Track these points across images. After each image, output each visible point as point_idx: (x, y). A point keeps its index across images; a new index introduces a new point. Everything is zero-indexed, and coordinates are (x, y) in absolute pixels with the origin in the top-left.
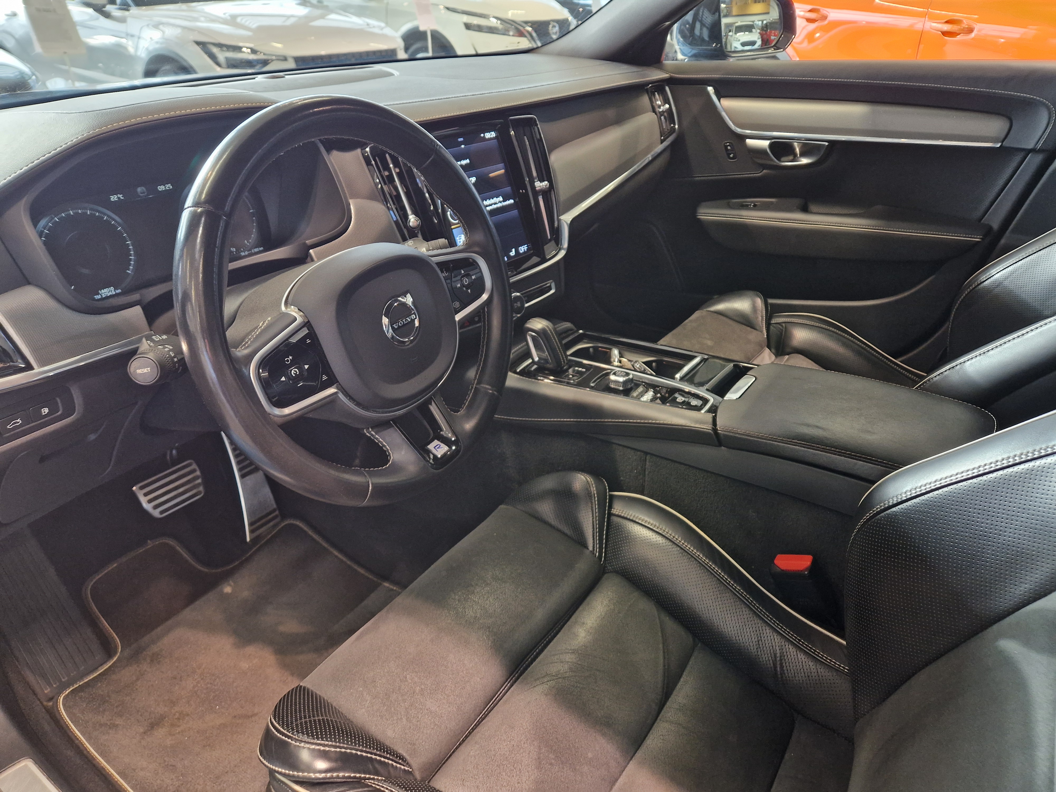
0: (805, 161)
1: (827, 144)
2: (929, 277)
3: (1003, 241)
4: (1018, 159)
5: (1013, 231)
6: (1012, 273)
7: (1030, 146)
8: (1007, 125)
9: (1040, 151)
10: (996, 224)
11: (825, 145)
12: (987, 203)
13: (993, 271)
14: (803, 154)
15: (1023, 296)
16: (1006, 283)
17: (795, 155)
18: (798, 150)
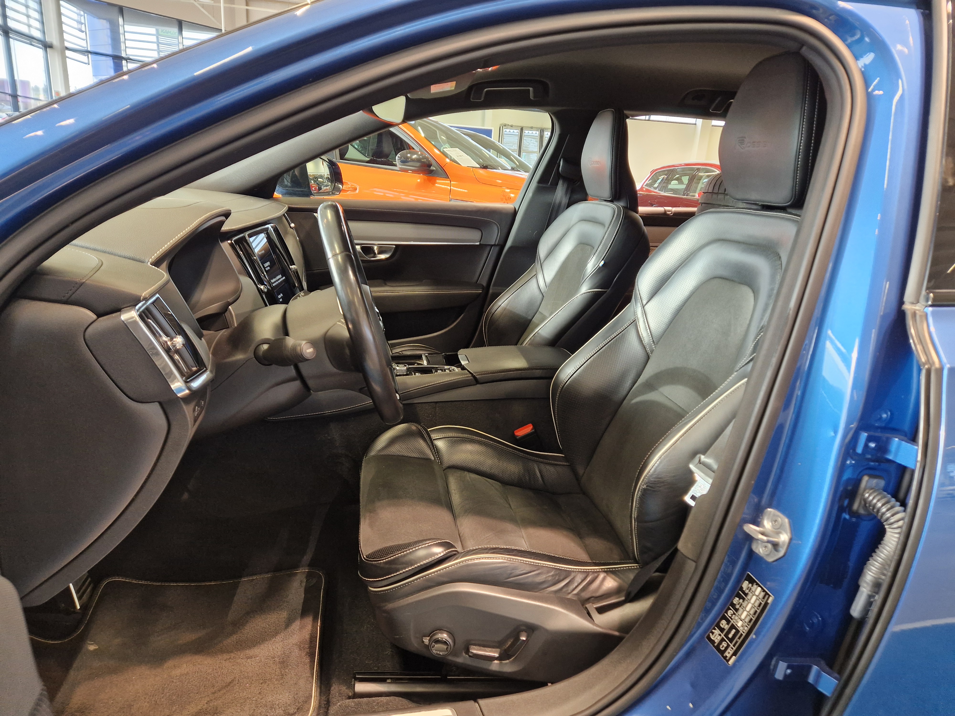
0: (383, 257)
1: (394, 246)
2: (461, 315)
3: (491, 291)
4: (488, 248)
5: (494, 285)
6: (509, 302)
7: (493, 243)
8: (480, 233)
9: (497, 245)
10: (485, 284)
11: (393, 247)
12: (478, 274)
13: (500, 303)
14: (380, 252)
15: (517, 312)
16: (508, 307)
17: (375, 254)
18: (376, 252)
